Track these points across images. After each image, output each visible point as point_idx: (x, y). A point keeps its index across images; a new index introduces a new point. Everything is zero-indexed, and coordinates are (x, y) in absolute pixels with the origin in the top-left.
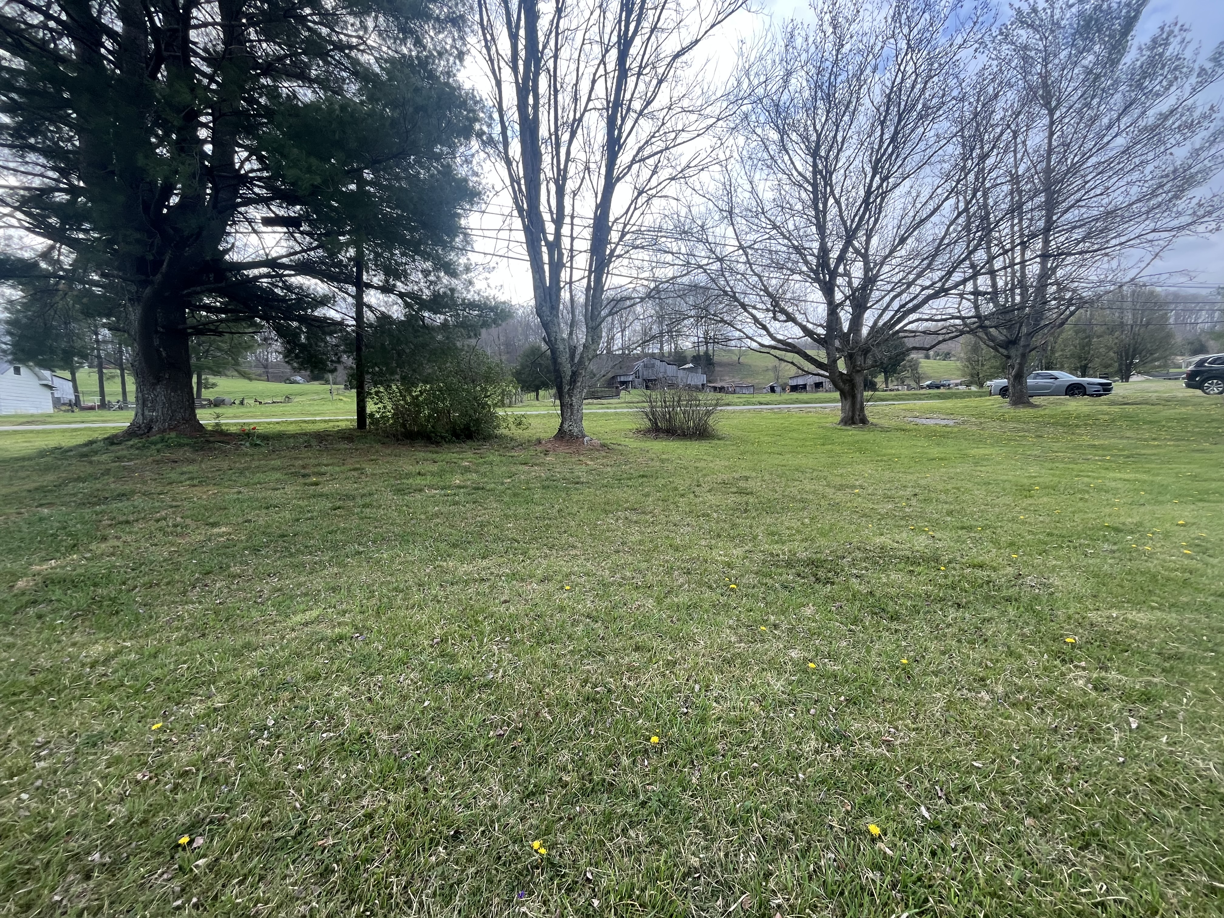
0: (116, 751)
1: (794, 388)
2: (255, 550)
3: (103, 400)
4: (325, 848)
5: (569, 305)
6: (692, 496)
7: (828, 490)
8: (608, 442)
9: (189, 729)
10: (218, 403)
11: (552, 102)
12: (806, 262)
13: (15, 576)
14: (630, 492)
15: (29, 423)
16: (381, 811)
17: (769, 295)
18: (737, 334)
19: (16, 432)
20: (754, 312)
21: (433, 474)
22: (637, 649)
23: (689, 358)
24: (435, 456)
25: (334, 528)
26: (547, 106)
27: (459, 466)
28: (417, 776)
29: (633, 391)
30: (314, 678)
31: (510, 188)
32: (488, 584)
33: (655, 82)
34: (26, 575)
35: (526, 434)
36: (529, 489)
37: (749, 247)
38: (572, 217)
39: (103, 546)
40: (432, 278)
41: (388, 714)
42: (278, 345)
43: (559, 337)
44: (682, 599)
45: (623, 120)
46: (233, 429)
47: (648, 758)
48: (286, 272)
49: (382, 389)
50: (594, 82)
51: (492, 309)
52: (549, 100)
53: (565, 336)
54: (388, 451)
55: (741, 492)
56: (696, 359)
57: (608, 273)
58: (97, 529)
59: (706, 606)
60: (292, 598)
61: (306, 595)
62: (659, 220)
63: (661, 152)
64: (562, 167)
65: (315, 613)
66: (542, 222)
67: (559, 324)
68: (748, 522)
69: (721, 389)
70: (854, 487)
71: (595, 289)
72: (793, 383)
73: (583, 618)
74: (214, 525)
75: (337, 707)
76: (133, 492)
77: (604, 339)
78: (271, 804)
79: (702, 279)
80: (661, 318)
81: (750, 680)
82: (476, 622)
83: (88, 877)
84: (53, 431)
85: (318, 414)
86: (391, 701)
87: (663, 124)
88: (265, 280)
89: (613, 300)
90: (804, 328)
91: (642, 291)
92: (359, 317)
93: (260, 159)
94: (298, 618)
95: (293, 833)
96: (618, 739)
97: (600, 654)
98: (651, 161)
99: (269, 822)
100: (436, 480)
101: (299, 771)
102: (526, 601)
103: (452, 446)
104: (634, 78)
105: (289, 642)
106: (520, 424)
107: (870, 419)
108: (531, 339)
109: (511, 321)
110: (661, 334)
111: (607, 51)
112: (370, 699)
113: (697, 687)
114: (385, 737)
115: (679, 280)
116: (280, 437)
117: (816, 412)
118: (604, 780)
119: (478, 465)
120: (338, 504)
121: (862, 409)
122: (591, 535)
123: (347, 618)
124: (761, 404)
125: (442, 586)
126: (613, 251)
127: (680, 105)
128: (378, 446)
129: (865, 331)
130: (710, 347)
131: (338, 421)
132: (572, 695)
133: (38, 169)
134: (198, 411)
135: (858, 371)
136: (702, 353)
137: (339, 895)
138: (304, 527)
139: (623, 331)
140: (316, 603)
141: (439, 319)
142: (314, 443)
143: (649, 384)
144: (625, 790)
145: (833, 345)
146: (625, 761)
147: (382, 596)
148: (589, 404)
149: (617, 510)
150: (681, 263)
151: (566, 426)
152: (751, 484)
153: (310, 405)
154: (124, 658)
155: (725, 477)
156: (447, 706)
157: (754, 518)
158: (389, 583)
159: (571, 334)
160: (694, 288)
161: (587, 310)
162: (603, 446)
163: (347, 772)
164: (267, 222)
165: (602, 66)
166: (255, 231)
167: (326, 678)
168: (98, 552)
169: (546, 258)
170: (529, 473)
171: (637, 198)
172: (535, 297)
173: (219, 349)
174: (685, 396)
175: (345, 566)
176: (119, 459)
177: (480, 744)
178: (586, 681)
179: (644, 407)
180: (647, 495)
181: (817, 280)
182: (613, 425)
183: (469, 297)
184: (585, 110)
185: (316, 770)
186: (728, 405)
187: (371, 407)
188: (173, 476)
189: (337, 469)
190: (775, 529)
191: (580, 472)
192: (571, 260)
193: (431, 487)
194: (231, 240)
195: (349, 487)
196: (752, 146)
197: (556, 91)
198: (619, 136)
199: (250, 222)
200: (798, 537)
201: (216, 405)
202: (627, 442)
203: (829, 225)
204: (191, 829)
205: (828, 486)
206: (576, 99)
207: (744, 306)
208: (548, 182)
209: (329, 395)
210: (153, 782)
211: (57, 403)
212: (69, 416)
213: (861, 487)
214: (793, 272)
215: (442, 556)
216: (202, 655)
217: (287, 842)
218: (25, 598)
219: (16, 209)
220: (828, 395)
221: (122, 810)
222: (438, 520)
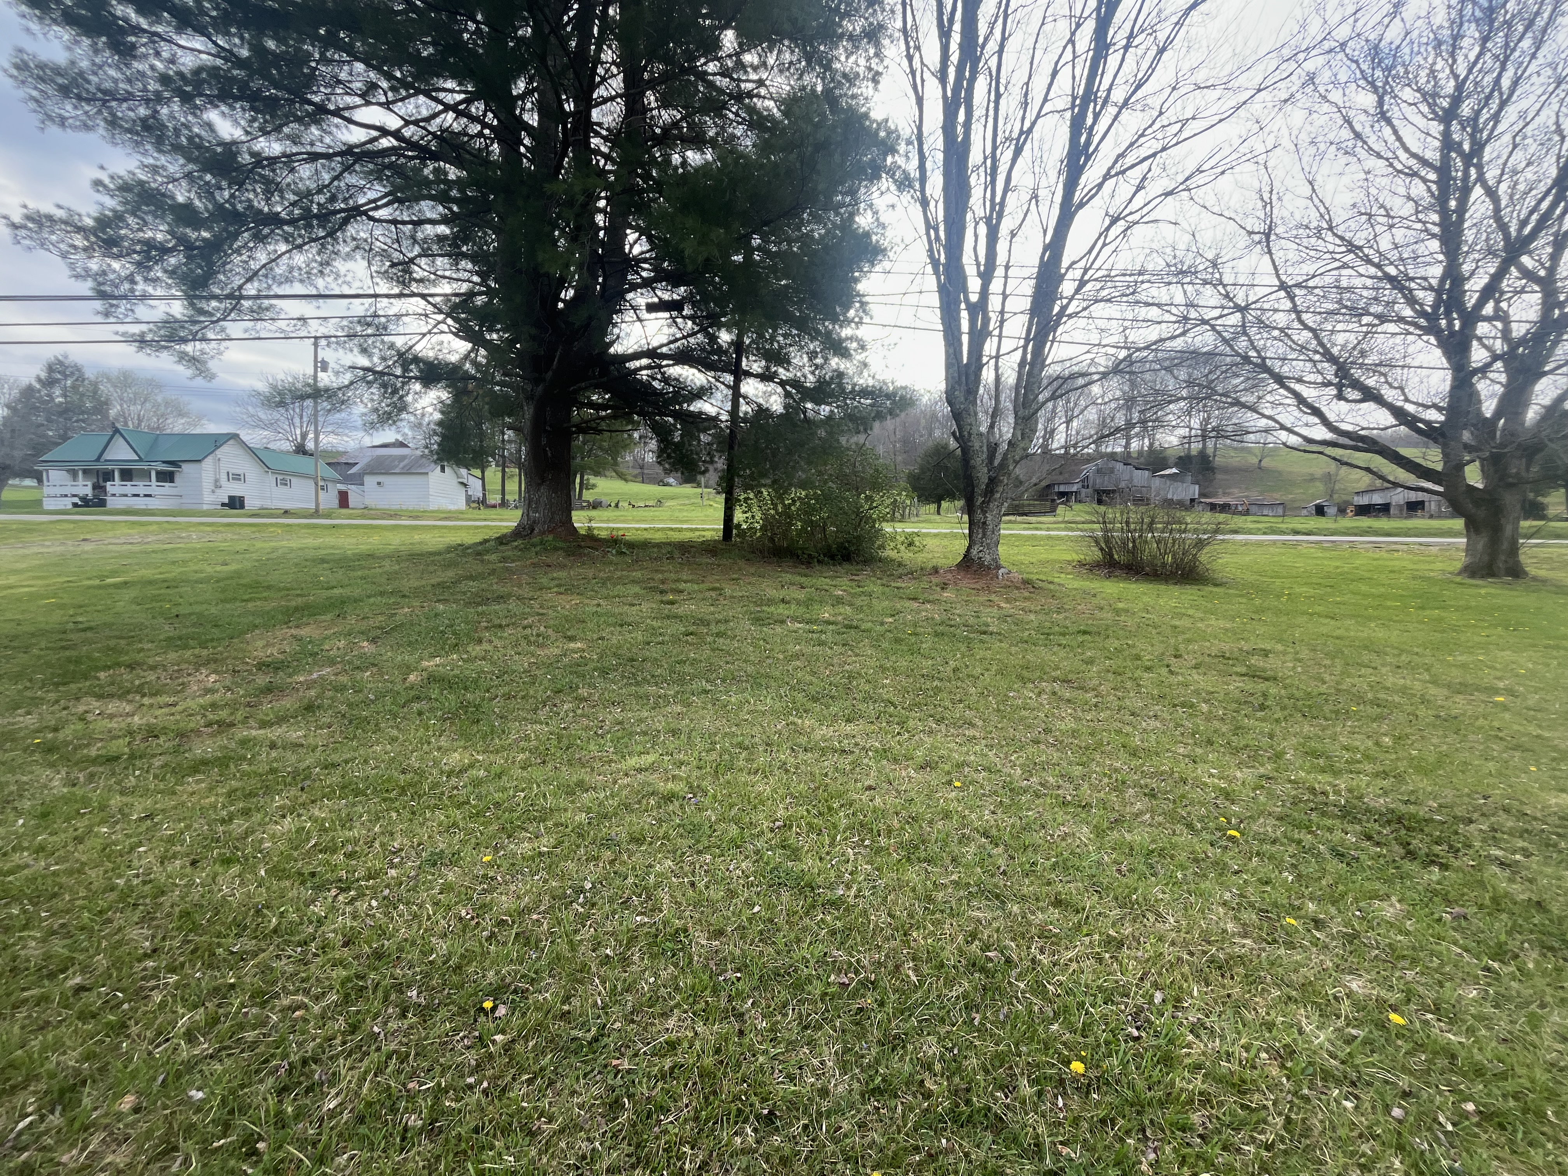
0: (451, 877)
1: (1364, 510)
2: (604, 672)
3: (503, 499)
4: (619, 1071)
5: (992, 387)
6: (1164, 671)
7: (1433, 690)
8: (1034, 577)
9: (514, 870)
10: (595, 505)
11: (991, 113)
12: (1412, 301)
13: (408, 669)
14: (1062, 654)
15: (446, 519)
16: (686, 1045)
17: (1332, 359)
18: (1263, 423)
19: (435, 527)
20: (1298, 387)
21: (799, 603)
22: (1057, 903)
23: (1172, 460)
24: (803, 579)
25: (682, 657)
26: (983, 120)
27: (831, 596)
28: (734, 1009)
29: (1077, 507)
30: (637, 840)
31: (925, 238)
32: (850, 758)
33: (1154, 51)
34: (416, 669)
35: (920, 558)
36: (916, 634)
37: (1298, 285)
38: (1007, 267)
39: (478, 648)
40: (819, 361)
41: (710, 910)
42: (653, 444)
43: (974, 431)
44: (1138, 837)
45: (1096, 116)
46: (604, 534)
47: (1065, 1095)
48: (665, 363)
49: (751, 496)
50: (1055, 73)
51: (888, 396)
52: (987, 110)
53: (983, 429)
54: (752, 570)
55: (1253, 675)
56: (1184, 462)
57: (1053, 342)
58: (476, 631)
59: (1182, 856)
60: (631, 734)
61: (645, 733)
62: (1142, 258)
63: (1154, 155)
64: (998, 199)
65: (650, 758)
66: (964, 279)
67: (976, 414)
68: (1267, 727)
69: (1225, 508)
70: (1496, 691)
71: (1032, 364)
72: (1364, 500)
73: (977, 836)
74: (572, 639)
75: (657, 885)
76: (509, 595)
77: (1040, 433)
78: (575, 989)
79: (1204, 340)
80: (1129, 402)
81: (1262, 1012)
82: (830, 809)
83: (403, 1015)
84: (460, 528)
85: (686, 521)
86: (717, 894)
87: (1161, 113)
88: (644, 372)
89: (1058, 377)
90: (1399, 413)
91: (1103, 363)
92: (734, 412)
93: (650, 239)
94: (633, 762)
95: (589, 1036)
96: (1017, 1045)
97: (997, 897)
98: (1135, 175)
99: (569, 1012)
100: (802, 610)
101: (607, 956)
102: (897, 791)
103: (825, 568)
104: (1118, 56)
105: (621, 788)
106: (911, 544)
107: (1532, 570)
108: (937, 433)
109: (912, 411)
110: (1130, 425)
111: (1078, 25)
112: (693, 884)
113: (1158, 997)
114: (704, 942)
115: (1168, 344)
116: (645, 545)
117: (1409, 552)
118: (990, 1109)
119: (853, 595)
120: (692, 629)
121: (1514, 550)
122: (999, 710)
123: (683, 772)
124: (1296, 532)
125: (793, 750)
126: (1064, 308)
127: (1193, 79)
128: (742, 563)
129: (1532, 414)
130: (1210, 444)
131: (704, 530)
132: (949, 955)
133: (466, 275)
134: (574, 513)
135: (1512, 485)
136: (1194, 453)
137: (624, 1145)
138: (654, 652)
139: (1068, 422)
140: (654, 744)
141: (825, 410)
142: (677, 554)
143: (1102, 496)
144: (1021, 1138)
145: (1458, 439)
146: (1027, 1090)
147: (724, 751)
148: (1010, 522)
149: (1041, 679)
150: (1174, 319)
151: (974, 552)
152: (1271, 664)
153: (680, 510)
154: (474, 772)
155: (1226, 647)
156: (780, 920)
157: (1277, 721)
158: (734, 735)
159: (992, 426)
160: (1193, 356)
161: (1017, 393)
162: (1026, 582)
163: (656, 975)
164: (651, 308)
165: (1070, 46)
166: (639, 319)
167: (651, 844)
168: (474, 654)
169: (965, 326)
170: (918, 612)
171: (1108, 229)
172: (947, 379)
173: (601, 448)
174: (1162, 516)
175: (689, 705)
176: (504, 559)
177: (817, 989)
178: (973, 936)
179: (1093, 531)
180: (1090, 662)
181: (1432, 329)
182: (1042, 553)
183: (861, 381)
184: (1038, 116)
185: (625, 961)
186: (1236, 532)
187: (739, 516)
188: (544, 581)
189: (696, 587)
190: (1319, 746)
191: (990, 617)
192: (1001, 327)
193: (795, 619)
194: (616, 331)
195: (705, 610)
196: (1318, 123)
197: (998, 96)
198: (1088, 142)
199: (634, 308)
200: (1368, 767)
201: (594, 508)
202: (1062, 579)
203: (1469, 235)
204: (497, 992)
205: (1434, 682)
206: (1025, 104)
207: (1280, 380)
208: (977, 223)
209: (699, 500)
210: (473, 923)
211: (469, 500)
212: (476, 514)
213: (1510, 692)
214: (1382, 319)
215: (797, 710)
216: (539, 786)
217: (582, 1046)
218: (412, 693)
219: (448, 315)
220: (1435, 523)
221: (443, 947)
222: (798, 663)
